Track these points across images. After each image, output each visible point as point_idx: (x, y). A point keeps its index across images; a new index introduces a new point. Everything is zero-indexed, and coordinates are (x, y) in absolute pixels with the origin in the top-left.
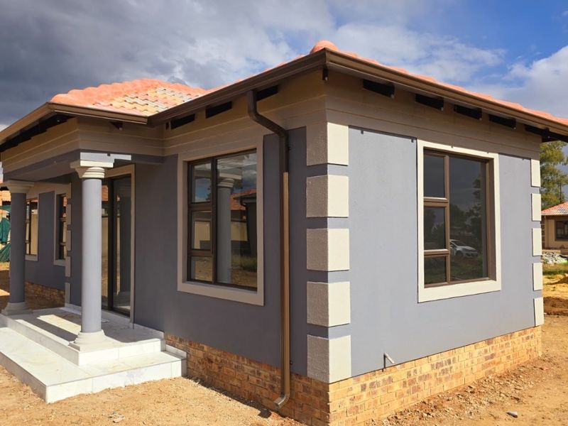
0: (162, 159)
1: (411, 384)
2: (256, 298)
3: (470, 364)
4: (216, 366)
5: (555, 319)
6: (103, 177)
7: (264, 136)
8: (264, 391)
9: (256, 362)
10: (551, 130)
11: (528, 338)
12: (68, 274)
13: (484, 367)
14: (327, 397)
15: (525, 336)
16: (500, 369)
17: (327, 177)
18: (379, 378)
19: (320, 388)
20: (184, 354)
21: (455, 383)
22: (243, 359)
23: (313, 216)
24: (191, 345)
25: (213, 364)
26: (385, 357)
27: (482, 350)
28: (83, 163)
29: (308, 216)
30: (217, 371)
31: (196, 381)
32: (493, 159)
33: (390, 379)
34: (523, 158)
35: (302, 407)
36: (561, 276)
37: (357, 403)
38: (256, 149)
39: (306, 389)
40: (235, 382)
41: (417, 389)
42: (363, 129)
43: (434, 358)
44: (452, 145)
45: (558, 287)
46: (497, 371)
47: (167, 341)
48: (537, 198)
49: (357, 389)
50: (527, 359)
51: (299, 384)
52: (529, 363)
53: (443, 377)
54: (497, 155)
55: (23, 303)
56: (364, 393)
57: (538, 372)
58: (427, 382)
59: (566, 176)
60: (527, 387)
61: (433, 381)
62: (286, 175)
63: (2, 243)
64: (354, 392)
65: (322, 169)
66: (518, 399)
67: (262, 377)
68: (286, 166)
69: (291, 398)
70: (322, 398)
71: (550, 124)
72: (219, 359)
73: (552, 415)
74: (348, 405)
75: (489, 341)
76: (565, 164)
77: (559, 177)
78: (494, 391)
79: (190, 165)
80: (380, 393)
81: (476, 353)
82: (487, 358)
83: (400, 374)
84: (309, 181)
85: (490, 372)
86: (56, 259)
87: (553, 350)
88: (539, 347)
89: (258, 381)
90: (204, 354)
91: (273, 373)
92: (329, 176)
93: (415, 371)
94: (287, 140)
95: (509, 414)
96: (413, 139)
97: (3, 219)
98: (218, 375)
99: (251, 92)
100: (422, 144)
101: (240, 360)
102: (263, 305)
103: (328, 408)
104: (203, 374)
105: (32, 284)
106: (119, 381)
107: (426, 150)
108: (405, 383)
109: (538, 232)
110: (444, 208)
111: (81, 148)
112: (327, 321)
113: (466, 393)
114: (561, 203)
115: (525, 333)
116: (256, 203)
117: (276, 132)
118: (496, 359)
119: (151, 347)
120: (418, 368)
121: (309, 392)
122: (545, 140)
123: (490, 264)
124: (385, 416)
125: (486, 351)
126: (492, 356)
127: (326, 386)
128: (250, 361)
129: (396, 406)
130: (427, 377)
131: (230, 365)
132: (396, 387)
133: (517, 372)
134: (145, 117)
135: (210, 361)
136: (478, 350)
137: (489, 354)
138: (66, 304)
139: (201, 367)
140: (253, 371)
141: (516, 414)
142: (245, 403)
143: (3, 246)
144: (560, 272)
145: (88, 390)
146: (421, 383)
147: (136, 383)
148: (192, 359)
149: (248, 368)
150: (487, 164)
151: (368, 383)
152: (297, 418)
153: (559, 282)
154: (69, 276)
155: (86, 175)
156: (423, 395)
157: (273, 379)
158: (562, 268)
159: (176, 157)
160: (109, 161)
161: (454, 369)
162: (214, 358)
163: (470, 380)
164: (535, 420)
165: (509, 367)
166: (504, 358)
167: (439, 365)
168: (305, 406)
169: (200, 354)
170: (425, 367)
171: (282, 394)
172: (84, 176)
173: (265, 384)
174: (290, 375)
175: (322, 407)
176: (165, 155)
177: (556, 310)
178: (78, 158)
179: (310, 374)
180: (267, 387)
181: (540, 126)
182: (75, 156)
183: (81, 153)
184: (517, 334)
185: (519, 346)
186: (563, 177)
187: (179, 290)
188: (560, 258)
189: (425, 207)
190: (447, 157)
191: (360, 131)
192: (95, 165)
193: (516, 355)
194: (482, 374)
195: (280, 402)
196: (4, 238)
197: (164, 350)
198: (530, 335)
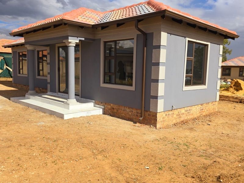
0: (94, 40)
1: (179, 115)
2: (132, 88)
3: (196, 111)
4: (116, 110)
5: (221, 101)
6: (75, 46)
7: (137, 35)
8: (134, 117)
9: (131, 108)
10: (228, 35)
11: (213, 105)
12: (49, 81)
13: (200, 113)
14: (156, 117)
15: (213, 104)
16: (204, 114)
17: (160, 50)
18: (170, 113)
19: (154, 114)
20: (103, 107)
21: (191, 117)
22: (126, 108)
23: (154, 62)
24: (106, 104)
25: (115, 110)
26: (172, 106)
27: (200, 107)
28: (69, 41)
29: (153, 62)
30: (116, 112)
31: (108, 115)
32: (208, 45)
33: (173, 113)
34: (218, 44)
35: (147, 120)
36: (224, 88)
37: (164, 119)
38: (134, 39)
39: (149, 115)
40: (123, 115)
41: (180, 117)
42: (171, 34)
43: (186, 108)
44: (196, 40)
45: (222, 92)
46: (203, 114)
47: (95, 103)
48: (221, 58)
49: (164, 115)
50: (213, 111)
51: (147, 114)
52: (213, 112)
53: (188, 114)
54: (210, 43)
55: (34, 91)
56: (166, 117)
57: (216, 115)
58: (183, 115)
59: (228, 50)
60: (213, 118)
61: (185, 115)
62: (145, 48)
63: (2, 69)
64: (163, 116)
65: (159, 47)
66: (210, 121)
67: (133, 112)
68: (145, 45)
69: (144, 118)
70: (155, 117)
71: (228, 33)
72: (117, 108)
73: (220, 125)
74: (162, 119)
75: (202, 105)
76: (228, 45)
77: (225, 50)
78: (203, 119)
79: (105, 42)
80: (170, 117)
81: (198, 108)
82: (201, 110)
83: (176, 112)
84: (154, 50)
85: (201, 114)
86: (37, 76)
87: (221, 110)
88: (216, 108)
89: (132, 114)
90: (111, 107)
91: (137, 111)
92: (161, 49)
93: (180, 112)
94: (146, 37)
95: (208, 124)
96: (185, 37)
97: (2, 59)
98: (117, 113)
99: (137, 20)
100: (188, 39)
101: (125, 108)
102: (134, 90)
103: (156, 120)
104: (111, 113)
105: (25, 86)
106: (84, 114)
107: (189, 41)
108: (177, 115)
109: (220, 71)
110: (192, 61)
111: (69, 35)
112: (158, 94)
113: (194, 119)
114: (225, 61)
115: (213, 103)
116: (133, 56)
117: (143, 34)
118: (203, 111)
119: (90, 105)
120: (181, 111)
121: (150, 116)
122: (225, 38)
123: (204, 80)
124: (171, 124)
125: (201, 108)
126: (202, 109)
127: (156, 113)
128: (129, 108)
129: (174, 122)
130: (183, 114)
131: (121, 110)
132: (175, 116)
133: (209, 115)
134: (91, 25)
135: (113, 109)
136: (198, 107)
137: (201, 109)
138: (48, 92)
139: (110, 111)
140: (130, 111)
141: (210, 124)
142: (127, 120)
143: (2, 71)
144: (223, 87)
145: (75, 117)
146: (182, 116)
147: (89, 115)
148: (106, 108)
149: (128, 110)
150: (206, 46)
151: (167, 114)
152: (146, 124)
153: (223, 90)
154: (50, 82)
155: (70, 45)
156: (182, 119)
157: (138, 113)
158: (224, 86)
159: (100, 39)
160: (77, 40)
161: (191, 112)
162: (115, 108)
163: (195, 116)
164: (215, 126)
165: (207, 113)
166: (206, 111)
167: (187, 111)
168: (149, 120)
169: (109, 107)
170: (183, 111)
171: (141, 117)
172: (69, 45)
173: (134, 115)
174: (144, 111)
175: (154, 120)
176: (95, 38)
177: (222, 99)
178: (68, 39)
179: (151, 110)
180: (135, 115)
181: (224, 34)
182: (67, 38)
183: (69, 37)
184: (210, 103)
185: (211, 107)
186: (227, 50)
187: (101, 86)
188: (223, 82)
189: (187, 60)
190: (194, 44)
191: (170, 35)
192: (73, 41)
193: (209, 110)
194: (199, 115)
195: (141, 119)
196: (2, 67)
197: (95, 106)
198: (214, 104)
